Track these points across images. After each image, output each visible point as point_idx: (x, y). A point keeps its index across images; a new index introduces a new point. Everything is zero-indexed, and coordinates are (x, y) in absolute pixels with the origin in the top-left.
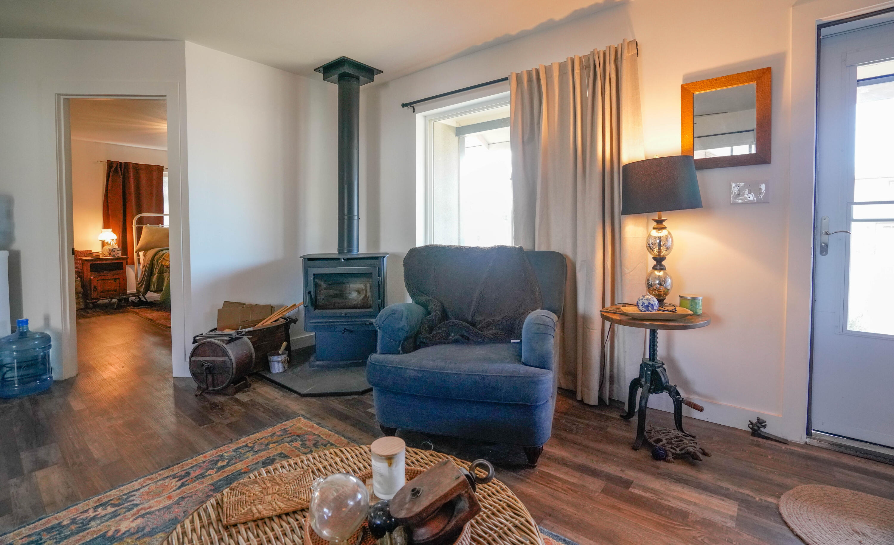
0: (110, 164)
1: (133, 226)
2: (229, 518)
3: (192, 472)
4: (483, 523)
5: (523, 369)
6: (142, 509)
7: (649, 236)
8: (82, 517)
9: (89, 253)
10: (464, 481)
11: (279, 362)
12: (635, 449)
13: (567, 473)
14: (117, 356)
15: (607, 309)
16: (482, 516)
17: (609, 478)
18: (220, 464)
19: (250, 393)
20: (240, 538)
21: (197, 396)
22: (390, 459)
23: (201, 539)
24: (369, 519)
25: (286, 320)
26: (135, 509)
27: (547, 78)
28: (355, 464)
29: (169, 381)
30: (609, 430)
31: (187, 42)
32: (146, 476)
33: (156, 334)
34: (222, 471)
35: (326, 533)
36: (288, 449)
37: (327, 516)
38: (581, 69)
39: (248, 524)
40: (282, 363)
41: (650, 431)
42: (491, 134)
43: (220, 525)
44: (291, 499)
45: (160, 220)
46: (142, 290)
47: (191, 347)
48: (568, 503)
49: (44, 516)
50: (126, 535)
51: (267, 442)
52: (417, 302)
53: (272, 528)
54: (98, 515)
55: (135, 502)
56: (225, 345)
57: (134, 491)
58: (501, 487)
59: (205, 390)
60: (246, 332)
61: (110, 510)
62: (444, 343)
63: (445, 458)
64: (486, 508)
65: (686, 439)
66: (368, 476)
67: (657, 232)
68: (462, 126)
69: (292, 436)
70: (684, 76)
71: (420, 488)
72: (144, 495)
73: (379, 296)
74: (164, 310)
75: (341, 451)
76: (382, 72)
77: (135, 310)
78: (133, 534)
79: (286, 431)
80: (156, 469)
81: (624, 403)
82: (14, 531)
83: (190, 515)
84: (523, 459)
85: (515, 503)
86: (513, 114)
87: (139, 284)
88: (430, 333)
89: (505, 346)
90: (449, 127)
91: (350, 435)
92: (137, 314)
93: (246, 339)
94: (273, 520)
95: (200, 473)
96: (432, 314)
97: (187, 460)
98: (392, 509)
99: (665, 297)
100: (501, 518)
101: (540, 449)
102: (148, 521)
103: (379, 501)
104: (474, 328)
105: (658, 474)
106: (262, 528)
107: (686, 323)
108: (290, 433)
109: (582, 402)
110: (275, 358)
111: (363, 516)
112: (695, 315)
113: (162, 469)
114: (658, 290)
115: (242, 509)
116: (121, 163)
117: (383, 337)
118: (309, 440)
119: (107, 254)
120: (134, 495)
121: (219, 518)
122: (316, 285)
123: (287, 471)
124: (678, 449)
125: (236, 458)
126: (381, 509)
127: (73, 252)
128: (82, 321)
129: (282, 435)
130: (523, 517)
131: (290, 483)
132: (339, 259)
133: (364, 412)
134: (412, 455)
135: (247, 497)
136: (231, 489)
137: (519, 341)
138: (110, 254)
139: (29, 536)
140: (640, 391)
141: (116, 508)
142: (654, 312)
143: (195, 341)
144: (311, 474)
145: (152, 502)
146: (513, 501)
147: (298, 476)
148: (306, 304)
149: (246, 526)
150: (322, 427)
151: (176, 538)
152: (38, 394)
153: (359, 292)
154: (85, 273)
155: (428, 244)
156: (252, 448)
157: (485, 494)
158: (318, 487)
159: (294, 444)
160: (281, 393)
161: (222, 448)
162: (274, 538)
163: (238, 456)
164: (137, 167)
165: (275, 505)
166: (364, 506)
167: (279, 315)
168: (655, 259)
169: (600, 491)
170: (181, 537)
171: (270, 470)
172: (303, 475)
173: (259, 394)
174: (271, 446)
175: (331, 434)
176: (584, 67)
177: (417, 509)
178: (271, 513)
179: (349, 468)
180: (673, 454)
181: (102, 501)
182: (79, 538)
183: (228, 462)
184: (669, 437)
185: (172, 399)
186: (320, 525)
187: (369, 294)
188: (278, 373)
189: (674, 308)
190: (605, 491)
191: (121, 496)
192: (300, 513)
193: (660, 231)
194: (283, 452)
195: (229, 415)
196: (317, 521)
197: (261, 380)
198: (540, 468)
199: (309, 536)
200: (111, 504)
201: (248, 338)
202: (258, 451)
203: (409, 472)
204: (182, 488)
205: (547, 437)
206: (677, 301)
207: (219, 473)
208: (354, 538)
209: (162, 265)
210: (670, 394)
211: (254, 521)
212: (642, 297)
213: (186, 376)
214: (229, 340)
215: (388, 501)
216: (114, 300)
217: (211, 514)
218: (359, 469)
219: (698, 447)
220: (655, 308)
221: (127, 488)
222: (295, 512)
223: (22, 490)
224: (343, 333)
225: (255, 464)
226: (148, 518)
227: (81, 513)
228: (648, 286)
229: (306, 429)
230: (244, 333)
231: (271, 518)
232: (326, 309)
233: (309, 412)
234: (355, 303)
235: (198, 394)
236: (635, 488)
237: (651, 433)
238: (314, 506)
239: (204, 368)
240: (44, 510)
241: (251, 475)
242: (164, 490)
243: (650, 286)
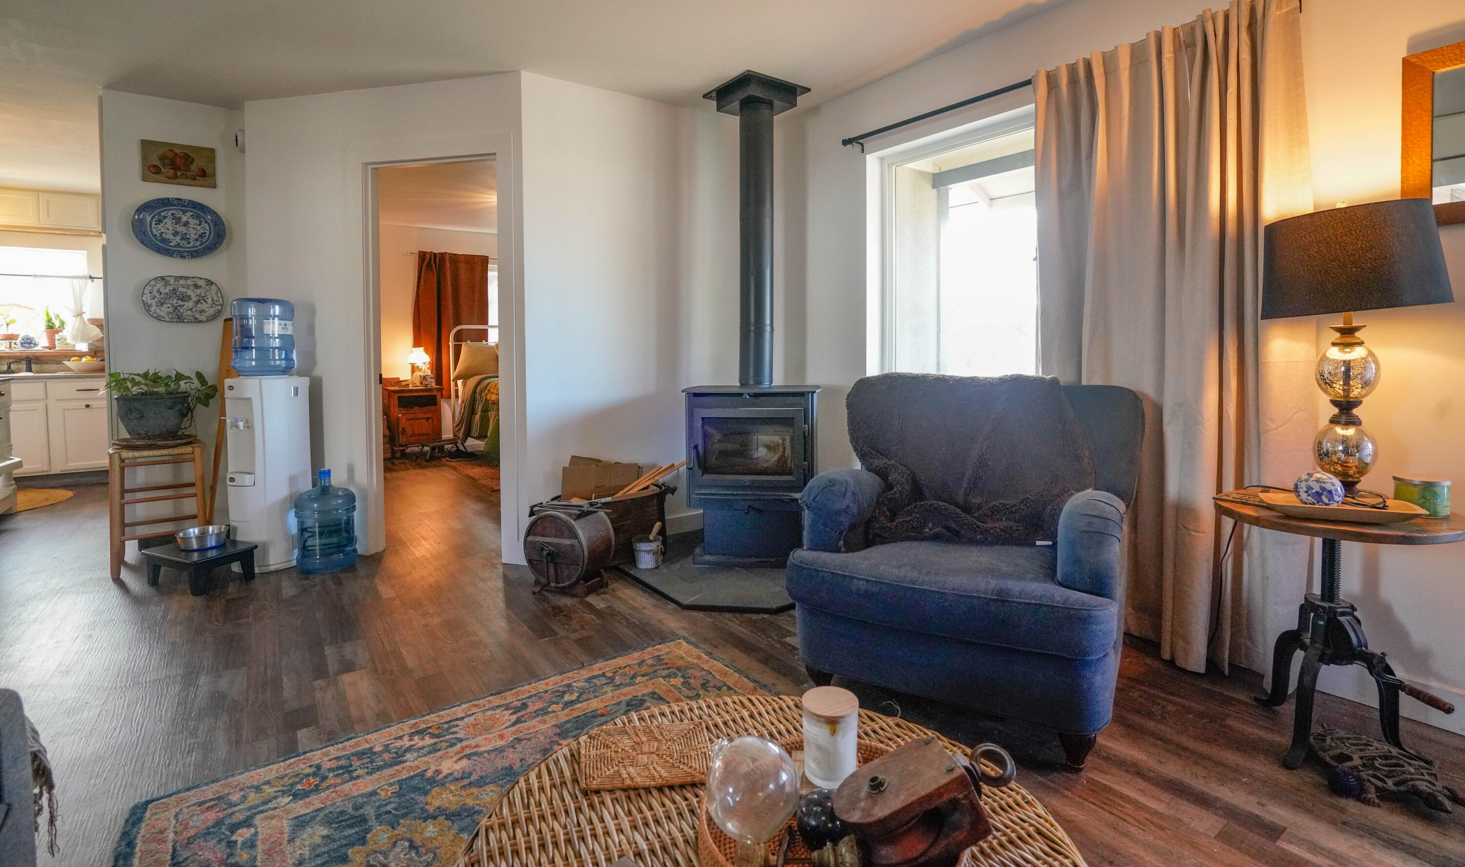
0: (422, 256)
1: (450, 344)
2: (588, 780)
3: (530, 704)
4: (993, 856)
5: (1060, 594)
6: (467, 746)
7: (1324, 359)
8: (395, 745)
9: (396, 380)
10: (961, 778)
11: (648, 552)
12: (1287, 765)
13: (1142, 792)
14: (431, 527)
15: (1227, 495)
16: (991, 842)
17: (1230, 813)
18: (567, 698)
19: (607, 596)
20: (605, 811)
21: (534, 593)
22: (833, 723)
23: (552, 804)
24: (798, 816)
25: (661, 488)
26: (459, 746)
27: (1106, 73)
28: (773, 724)
29: (497, 568)
30: (1230, 722)
31: (523, 73)
32: (471, 701)
33: (479, 499)
34: (570, 708)
35: (731, 827)
36: (664, 687)
37: (734, 801)
38: (1177, 52)
39: (615, 793)
40: (654, 554)
41: (1323, 736)
42: (995, 183)
43: (577, 788)
44: (676, 765)
45: (483, 335)
46: (461, 435)
47: (526, 521)
48: (1147, 846)
49: (353, 735)
50: (449, 779)
51: (632, 673)
52: (869, 468)
53: (650, 804)
54: (414, 745)
55: (458, 736)
56: (573, 522)
57: (457, 719)
58: (1024, 798)
59: (545, 586)
60: (603, 504)
61: (428, 741)
62: (916, 539)
63: (922, 734)
64: (998, 830)
65: (1410, 764)
66: (796, 747)
67: (1341, 351)
68: (943, 170)
69: (669, 668)
70: (1410, 39)
71: (884, 777)
72: (468, 727)
73: (805, 455)
74: (489, 466)
75: (750, 700)
76: (809, 90)
77: (452, 464)
78: (457, 779)
79: (660, 660)
80: (483, 693)
81: (1262, 677)
82: (321, 749)
83: (536, 766)
84: (1056, 752)
85: (1052, 829)
86: (1040, 143)
87: (457, 427)
88: (892, 521)
89: (1026, 551)
90: (922, 173)
91: (758, 677)
92: (455, 468)
93: (602, 514)
94: (651, 793)
95: (541, 706)
96: (895, 489)
97: (523, 686)
98: (839, 805)
99: (1358, 478)
100: (1025, 852)
101: (1090, 738)
102: (476, 765)
103: (815, 790)
104: (968, 516)
105: (1344, 823)
106: (635, 802)
107: (1411, 532)
108: (667, 664)
109: (1171, 663)
110: (643, 546)
111: (790, 809)
112: (1434, 516)
113: (491, 695)
114: (1344, 464)
115: (606, 770)
116: (435, 254)
117: (813, 523)
118: (695, 677)
119: (418, 383)
120: (457, 726)
121: (574, 777)
122: (706, 435)
123: (669, 721)
124: (1390, 782)
125: (589, 692)
126: (818, 803)
127: (381, 379)
128: (389, 475)
129: (654, 665)
130: (1067, 857)
131: (674, 741)
132: (741, 395)
133: (780, 642)
134: (864, 721)
135: (613, 753)
136: (590, 737)
137: (1050, 543)
138: (421, 383)
139: (338, 758)
140: (1299, 656)
141: (436, 740)
142: (1334, 506)
143: (532, 514)
144: (705, 730)
145: (479, 739)
146: (1047, 825)
147: (686, 732)
148: (690, 464)
149: (614, 796)
150: (715, 659)
151: (519, 796)
152: (342, 571)
153: (769, 447)
154: (392, 409)
155: (886, 371)
156: (612, 679)
157: (995, 804)
158: (720, 754)
159: (673, 681)
160: (651, 601)
161: (570, 674)
162: (654, 821)
163: (591, 690)
164: (455, 259)
165: (653, 771)
166: (790, 793)
167: (650, 479)
168: (1334, 403)
169: (1213, 836)
170: (525, 796)
171: (645, 716)
172: (694, 730)
173: (619, 598)
174: (639, 679)
175: (727, 671)
176: (1183, 46)
177: (881, 811)
178: (648, 783)
179: (763, 729)
180: (1378, 789)
181: (418, 727)
182: (393, 772)
183: (579, 697)
184: (1367, 753)
185: (501, 595)
186: (722, 813)
187: (788, 452)
188: (646, 569)
189: (1382, 500)
190: (1223, 836)
191: (441, 724)
192: (690, 788)
193: (1347, 350)
194: (657, 691)
195: (578, 627)
196: (718, 805)
197: (621, 578)
198: (1090, 775)
199: (706, 827)
200: (429, 733)
201: (606, 513)
202: (621, 684)
203: (862, 749)
204: (517, 726)
205: (1105, 720)
206: (1389, 489)
207: (566, 711)
208: (774, 842)
209: (486, 399)
210: (1371, 669)
211: (625, 790)
212: (1307, 477)
213: (519, 564)
214: (579, 515)
215: (830, 791)
216: (426, 449)
217: (564, 770)
218: (780, 733)
219: (1439, 785)
220: (1336, 498)
221: (448, 715)
222: (682, 786)
223: (329, 696)
224: (747, 513)
225: (615, 704)
226: (475, 761)
227: (395, 739)
228: (1320, 455)
229: (690, 660)
230: (599, 505)
231: (648, 790)
232: (720, 473)
233: (694, 634)
234: (765, 465)
235: (536, 591)
236: (1291, 842)
237: (1324, 741)
238: (713, 781)
239: (545, 553)
240: (353, 727)
241: (618, 721)
242: (494, 724)
243: (1323, 456)
